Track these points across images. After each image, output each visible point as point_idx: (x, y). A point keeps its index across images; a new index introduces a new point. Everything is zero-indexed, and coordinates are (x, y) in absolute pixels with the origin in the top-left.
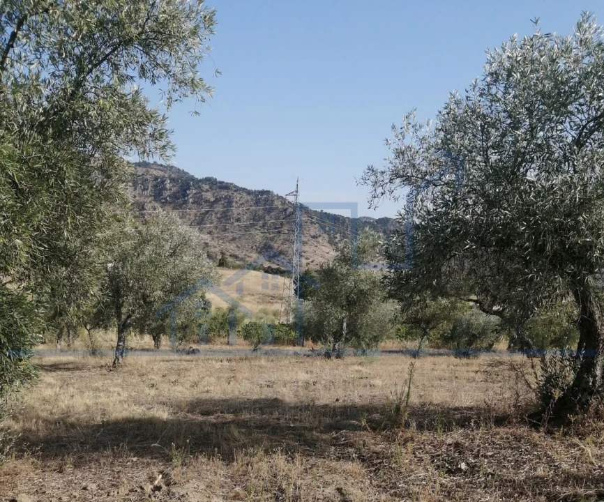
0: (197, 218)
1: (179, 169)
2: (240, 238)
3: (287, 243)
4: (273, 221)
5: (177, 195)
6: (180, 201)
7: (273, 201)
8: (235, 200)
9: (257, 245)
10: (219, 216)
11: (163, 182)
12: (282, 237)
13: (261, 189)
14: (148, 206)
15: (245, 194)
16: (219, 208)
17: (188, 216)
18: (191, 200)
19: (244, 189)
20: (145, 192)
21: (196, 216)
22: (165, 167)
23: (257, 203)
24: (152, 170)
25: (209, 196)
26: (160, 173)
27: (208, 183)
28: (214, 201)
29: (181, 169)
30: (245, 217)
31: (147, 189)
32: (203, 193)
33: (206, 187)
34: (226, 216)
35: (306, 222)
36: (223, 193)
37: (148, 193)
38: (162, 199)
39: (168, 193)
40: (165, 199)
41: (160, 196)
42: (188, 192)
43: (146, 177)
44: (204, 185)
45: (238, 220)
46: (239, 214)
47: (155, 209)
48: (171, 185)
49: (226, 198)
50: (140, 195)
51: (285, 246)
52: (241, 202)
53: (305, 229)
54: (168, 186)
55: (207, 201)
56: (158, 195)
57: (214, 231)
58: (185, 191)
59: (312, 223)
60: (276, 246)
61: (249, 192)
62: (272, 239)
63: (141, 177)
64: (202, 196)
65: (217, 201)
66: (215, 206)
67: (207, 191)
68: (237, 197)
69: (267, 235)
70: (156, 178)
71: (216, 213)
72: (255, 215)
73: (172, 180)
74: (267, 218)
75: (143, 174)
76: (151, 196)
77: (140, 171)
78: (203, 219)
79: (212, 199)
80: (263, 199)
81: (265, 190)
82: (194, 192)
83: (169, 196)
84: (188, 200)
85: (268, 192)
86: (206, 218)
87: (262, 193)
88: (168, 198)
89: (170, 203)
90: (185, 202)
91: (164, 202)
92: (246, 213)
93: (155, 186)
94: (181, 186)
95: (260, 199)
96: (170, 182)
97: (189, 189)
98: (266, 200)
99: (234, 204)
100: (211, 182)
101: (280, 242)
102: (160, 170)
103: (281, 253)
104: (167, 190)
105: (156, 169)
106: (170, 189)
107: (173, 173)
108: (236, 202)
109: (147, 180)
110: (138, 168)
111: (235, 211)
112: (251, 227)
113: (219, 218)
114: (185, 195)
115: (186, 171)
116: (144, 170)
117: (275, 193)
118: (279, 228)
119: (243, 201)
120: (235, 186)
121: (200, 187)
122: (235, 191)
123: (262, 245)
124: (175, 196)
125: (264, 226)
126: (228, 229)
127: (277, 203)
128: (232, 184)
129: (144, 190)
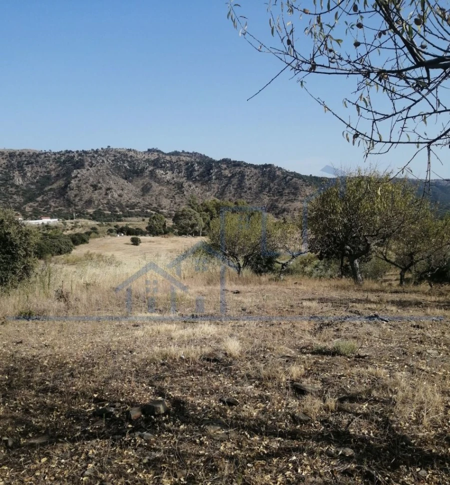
0: (219, 190)
1: (201, 154)
2: (252, 202)
3: (289, 202)
4: (276, 187)
5: (204, 174)
6: (206, 178)
7: (275, 172)
8: (247, 174)
9: (266, 206)
10: (235, 187)
11: (192, 165)
12: (284, 198)
13: (264, 164)
14: (186, 185)
15: (253, 169)
16: (235, 181)
17: (212, 189)
18: (214, 177)
19: (252, 165)
20: (180, 174)
21: (218, 188)
22: (191, 154)
23: (263, 174)
24: (182, 157)
25: (227, 173)
26: (188, 159)
27: (224, 163)
28: (231, 176)
29: (203, 154)
30: (255, 186)
31: (182, 172)
32: (222, 171)
33: (224, 166)
34: (241, 186)
35: (302, 186)
36: (237, 169)
37: (182, 174)
38: (193, 178)
39: (197, 173)
40: (195, 178)
41: (191, 176)
42: (211, 171)
43: (180, 163)
44: (222, 165)
45: (250, 189)
46: (250, 184)
47: (190, 186)
48: (198, 167)
49: (240, 173)
50: (177, 177)
51: (287, 205)
52: (251, 175)
53: (302, 191)
54: (196, 168)
55: (226, 177)
56: (189, 176)
57: (233, 198)
58: (209, 170)
59: (307, 186)
60: (280, 205)
61: (256, 167)
62: (277, 201)
63: (176, 164)
64: (222, 173)
65: (233, 176)
66: (232, 179)
67: (225, 169)
68: (248, 171)
69: (273, 198)
70: (187, 163)
71: (233, 185)
72: (262, 184)
73: (199, 163)
74: (272, 185)
75: (177, 161)
76: (184, 176)
77: (174, 159)
78: (224, 191)
79: (229, 175)
80: (268, 172)
81: (268, 164)
82: (216, 170)
83: (198, 176)
84: (212, 177)
85: (270, 165)
86: (226, 190)
87: (266, 166)
88: (197, 177)
89: (199, 181)
90: (210, 179)
91: (194, 181)
92: (256, 183)
93: (187, 169)
94: (206, 167)
95: (265, 171)
96: (198, 165)
97: (211, 168)
98: (270, 172)
99: (246, 177)
100: (226, 161)
101: (283, 202)
102: (187, 156)
103: (284, 210)
104: (196, 171)
105: (184, 156)
106: (198, 171)
107: (197, 158)
108: (248, 176)
109: (181, 165)
110: (172, 157)
111: (247, 183)
112: (260, 193)
113: (236, 189)
114: (209, 174)
115: (206, 155)
116: (177, 157)
117: (276, 165)
118: (281, 192)
119: (252, 174)
120: (245, 163)
121: (220, 167)
122: (245, 167)
123: (269, 206)
124: (202, 175)
125: (269, 192)
126: (243, 196)
127: (278, 173)
128: (242, 162)
129: (179, 173)
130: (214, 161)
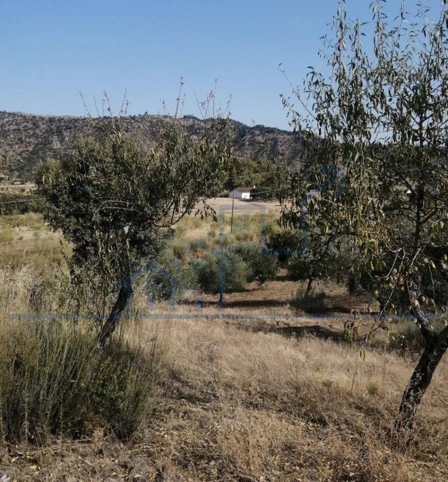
130: (248, 128)
